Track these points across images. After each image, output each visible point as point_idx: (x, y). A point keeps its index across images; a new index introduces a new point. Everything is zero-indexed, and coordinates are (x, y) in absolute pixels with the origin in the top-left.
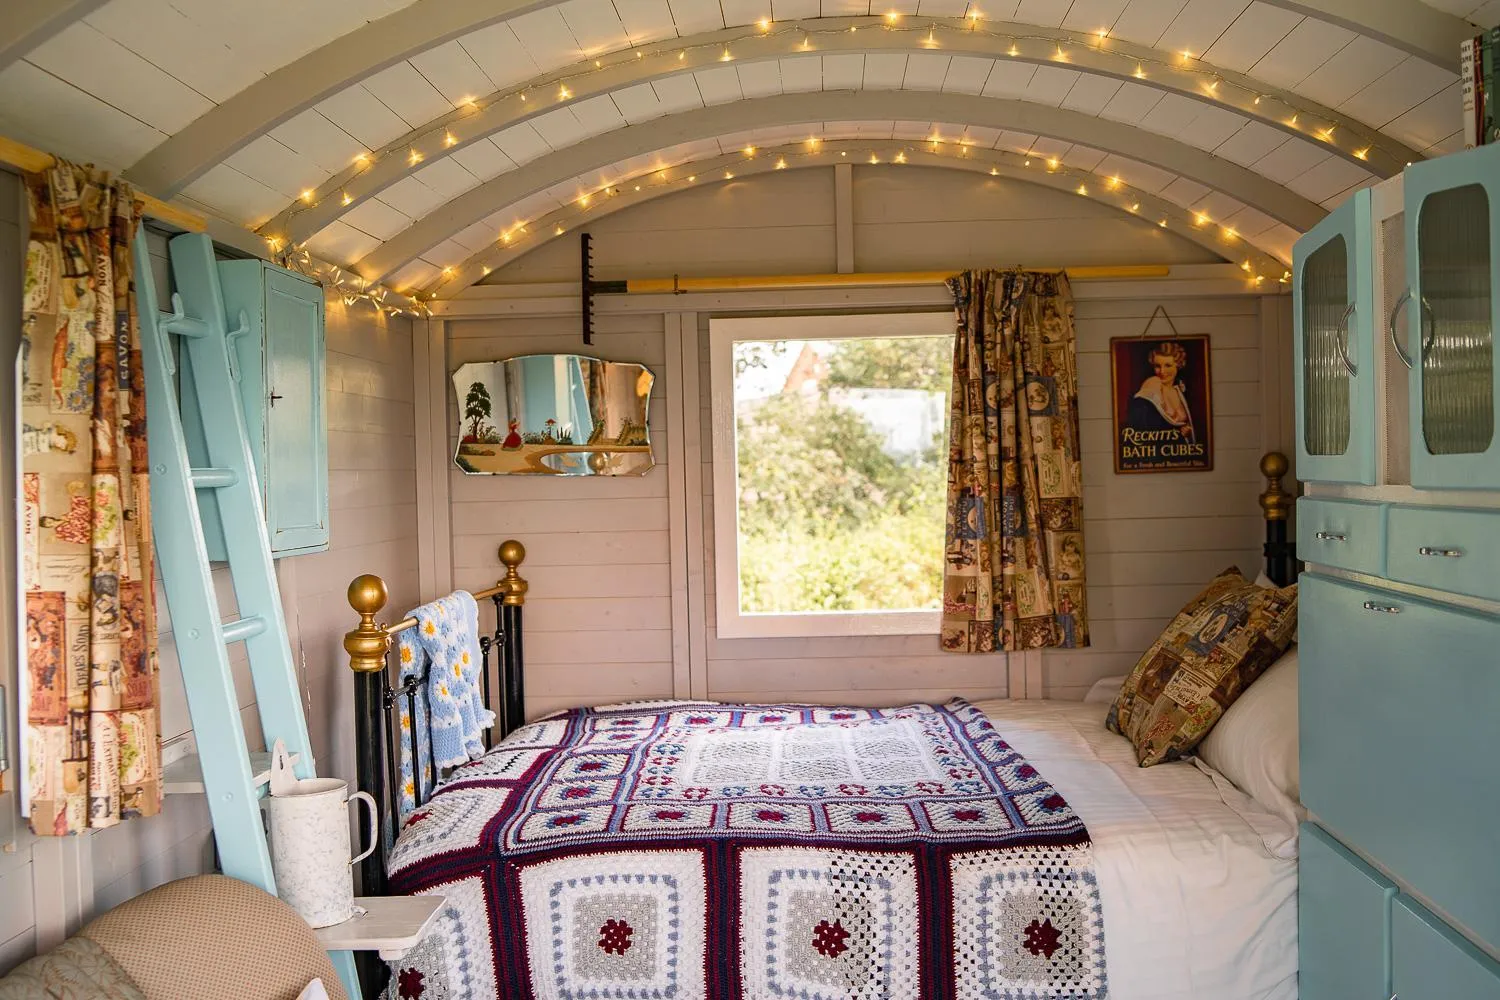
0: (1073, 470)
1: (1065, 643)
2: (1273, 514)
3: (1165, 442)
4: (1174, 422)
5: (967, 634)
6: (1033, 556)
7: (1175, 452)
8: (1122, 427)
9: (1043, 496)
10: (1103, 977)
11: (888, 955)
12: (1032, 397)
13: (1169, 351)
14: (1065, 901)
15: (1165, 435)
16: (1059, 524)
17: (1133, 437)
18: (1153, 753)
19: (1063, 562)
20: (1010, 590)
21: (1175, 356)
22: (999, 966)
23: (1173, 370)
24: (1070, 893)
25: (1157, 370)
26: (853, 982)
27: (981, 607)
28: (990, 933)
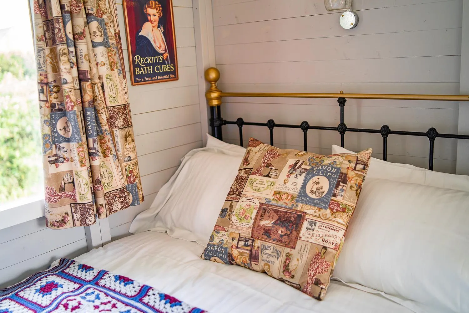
0: (124, 85)
1: (133, 202)
2: (215, 103)
3: (157, 64)
4: (160, 51)
5: (70, 214)
6: (108, 148)
7: (161, 70)
8: (133, 56)
9: (109, 105)
12: (94, 33)
13: (154, 7)
15: (156, 59)
16: (122, 123)
17: (140, 61)
19: (127, 149)
20: (100, 176)
21: (157, 9)
23: (157, 18)
25: (149, 18)
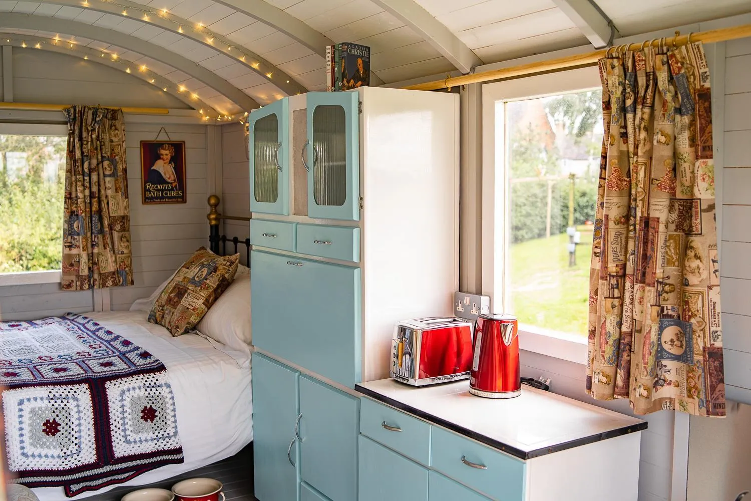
0: (125, 203)
1: (123, 283)
2: (213, 222)
3: (165, 190)
4: (169, 181)
5: (75, 282)
6: (107, 243)
7: (170, 194)
8: (145, 183)
9: (111, 215)
10: (176, 427)
11: (80, 431)
12: (106, 168)
13: (167, 148)
14: (158, 396)
15: (165, 187)
16: (119, 228)
17: (151, 187)
18: (179, 330)
19: (121, 246)
20: (96, 260)
21: (169, 151)
22: (131, 429)
23: (169, 157)
24: (160, 393)
25: (162, 157)
26: (64, 446)
27: (82, 268)
28: (126, 415)
